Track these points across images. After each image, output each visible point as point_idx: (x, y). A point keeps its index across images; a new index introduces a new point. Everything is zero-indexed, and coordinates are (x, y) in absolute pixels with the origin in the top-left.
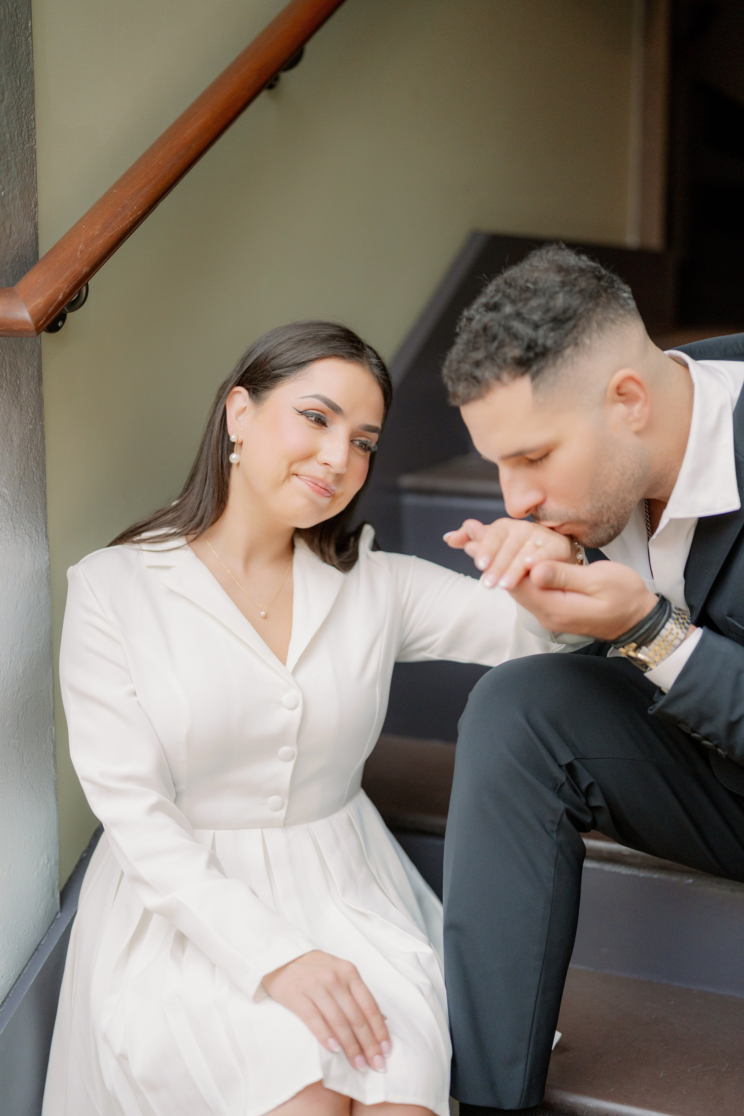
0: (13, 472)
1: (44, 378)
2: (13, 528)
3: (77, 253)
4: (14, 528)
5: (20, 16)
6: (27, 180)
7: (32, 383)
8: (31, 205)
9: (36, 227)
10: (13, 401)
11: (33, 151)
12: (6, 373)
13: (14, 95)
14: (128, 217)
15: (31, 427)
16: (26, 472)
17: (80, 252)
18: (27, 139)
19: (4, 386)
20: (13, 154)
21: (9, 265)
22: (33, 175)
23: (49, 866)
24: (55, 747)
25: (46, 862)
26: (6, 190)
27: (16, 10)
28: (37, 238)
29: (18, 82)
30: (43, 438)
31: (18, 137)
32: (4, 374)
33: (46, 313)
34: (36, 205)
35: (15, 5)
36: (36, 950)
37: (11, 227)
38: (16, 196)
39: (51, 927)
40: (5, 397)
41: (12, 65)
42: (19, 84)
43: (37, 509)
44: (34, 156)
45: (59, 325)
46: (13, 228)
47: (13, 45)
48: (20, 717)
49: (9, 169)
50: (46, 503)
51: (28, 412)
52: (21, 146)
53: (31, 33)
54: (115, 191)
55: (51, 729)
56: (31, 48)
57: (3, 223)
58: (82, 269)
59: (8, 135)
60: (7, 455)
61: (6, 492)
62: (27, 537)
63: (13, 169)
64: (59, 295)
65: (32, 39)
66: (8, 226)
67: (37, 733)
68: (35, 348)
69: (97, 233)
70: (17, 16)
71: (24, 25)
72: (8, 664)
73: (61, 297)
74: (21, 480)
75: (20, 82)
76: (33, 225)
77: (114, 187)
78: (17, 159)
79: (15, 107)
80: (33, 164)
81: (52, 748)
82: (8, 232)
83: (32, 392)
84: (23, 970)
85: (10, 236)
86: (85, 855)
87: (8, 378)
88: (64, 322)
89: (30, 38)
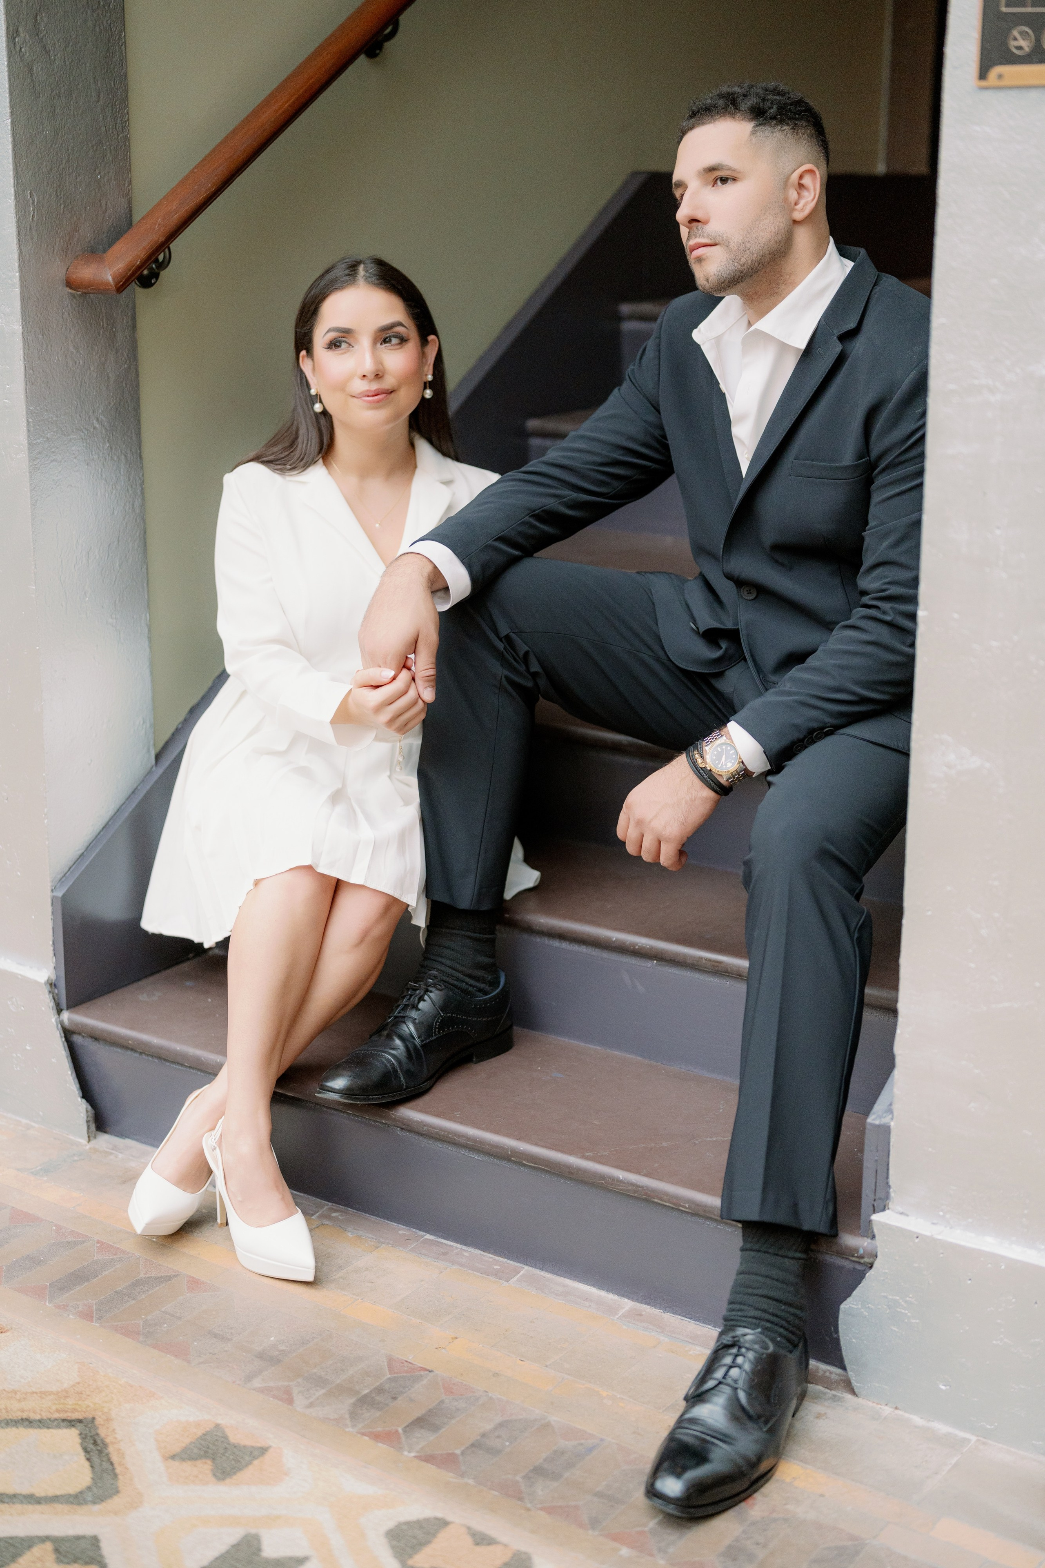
0: (110, 403)
1: (138, 325)
2: (109, 448)
3: (156, 225)
4: (111, 448)
5: (113, 30)
6: (121, 164)
7: (127, 330)
8: (125, 184)
9: (130, 202)
10: (110, 345)
11: (127, 139)
12: (103, 323)
13: (108, 95)
14: (202, 193)
15: (126, 366)
16: (122, 403)
17: (159, 224)
18: (121, 130)
19: (101, 333)
20: (108, 144)
21: (105, 234)
22: (127, 159)
23: (144, 727)
24: (149, 630)
25: (142, 723)
26: (102, 174)
27: (110, 25)
28: (131, 211)
29: (112, 84)
30: (137, 375)
31: (113, 129)
32: (101, 324)
33: (125, 276)
34: (130, 183)
35: (109, 22)
36: (133, 792)
37: (106, 204)
38: (111, 178)
39: (147, 777)
40: (102, 341)
41: (107, 71)
42: (113, 86)
43: (131, 433)
44: (127, 144)
45: (153, 282)
46: (109, 204)
47: (108, 54)
48: (117, 602)
49: (104, 156)
50: (140, 429)
51: (123, 354)
52: (116, 136)
53: (125, 42)
54: (196, 171)
55: (146, 616)
56: (124, 55)
57: (100, 201)
58: (158, 239)
59: (103, 129)
60: (104, 388)
61: (103, 418)
62: (123, 456)
63: (109, 155)
64: (137, 261)
65: (125, 47)
66: (104, 202)
67: (133, 617)
68: (129, 302)
69: (174, 208)
70: (111, 30)
71: (117, 37)
72: (106, 557)
73: (138, 263)
74: (117, 409)
75: (114, 85)
76: (127, 201)
77: (198, 166)
78: (112, 148)
79: (110, 105)
80: (128, 149)
81: (147, 631)
82: (104, 208)
83: (126, 338)
84: (122, 806)
85: (106, 210)
86: (180, 726)
87: (105, 326)
88: (157, 278)
89: (123, 46)
